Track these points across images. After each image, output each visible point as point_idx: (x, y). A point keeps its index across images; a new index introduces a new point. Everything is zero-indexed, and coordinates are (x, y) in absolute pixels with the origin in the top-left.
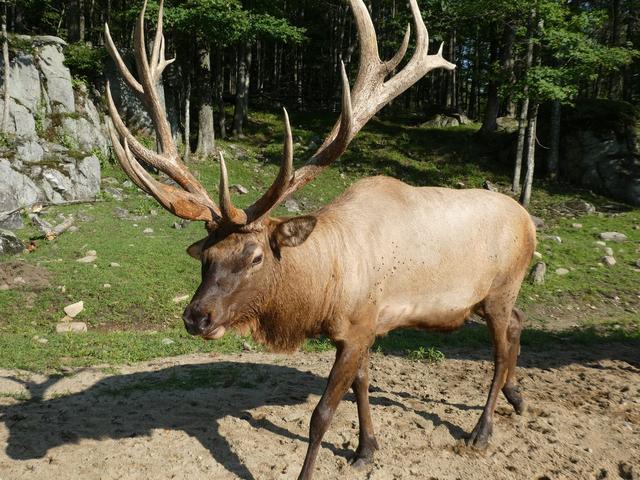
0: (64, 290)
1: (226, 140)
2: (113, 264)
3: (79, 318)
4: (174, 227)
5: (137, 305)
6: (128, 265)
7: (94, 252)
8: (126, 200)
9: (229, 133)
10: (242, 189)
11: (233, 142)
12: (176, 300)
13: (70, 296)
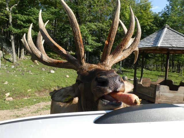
0: (4, 90)
1: (26, 55)
2: (13, 84)
3: (9, 96)
4: (21, 75)
5: (21, 92)
6: (15, 84)
7: (7, 82)
8: (7, 69)
9: (27, 54)
10: (32, 66)
11: (28, 56)
12: (29, 91)
13: (6, 92)
